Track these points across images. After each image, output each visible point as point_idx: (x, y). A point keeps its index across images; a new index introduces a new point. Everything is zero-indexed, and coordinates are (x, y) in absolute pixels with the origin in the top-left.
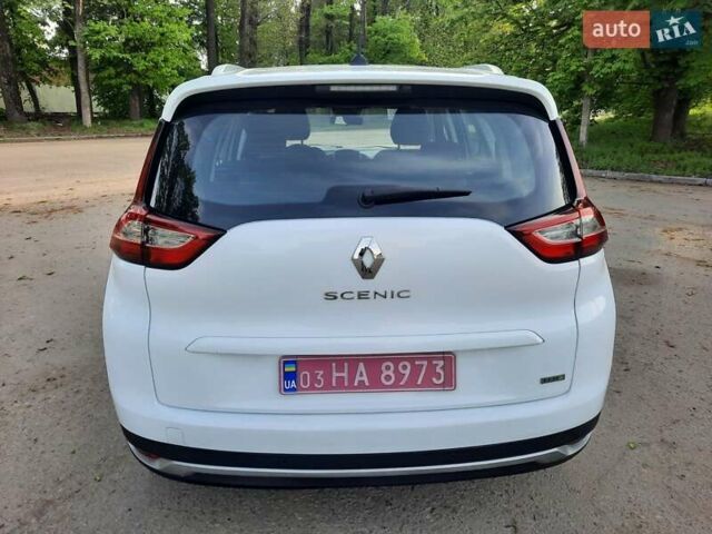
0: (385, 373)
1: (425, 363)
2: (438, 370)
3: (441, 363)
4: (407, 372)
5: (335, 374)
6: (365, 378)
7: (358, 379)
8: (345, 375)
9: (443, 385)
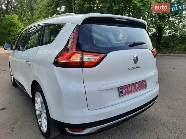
0: (137, 87)
1: (142, 83)
2: (144, 84)
3: (144, 82)
4: (140, 86)
5: (129, 89)
6: (134, 89)
7: (133, 89)
8: (130, 89)
9: (146, 87)
